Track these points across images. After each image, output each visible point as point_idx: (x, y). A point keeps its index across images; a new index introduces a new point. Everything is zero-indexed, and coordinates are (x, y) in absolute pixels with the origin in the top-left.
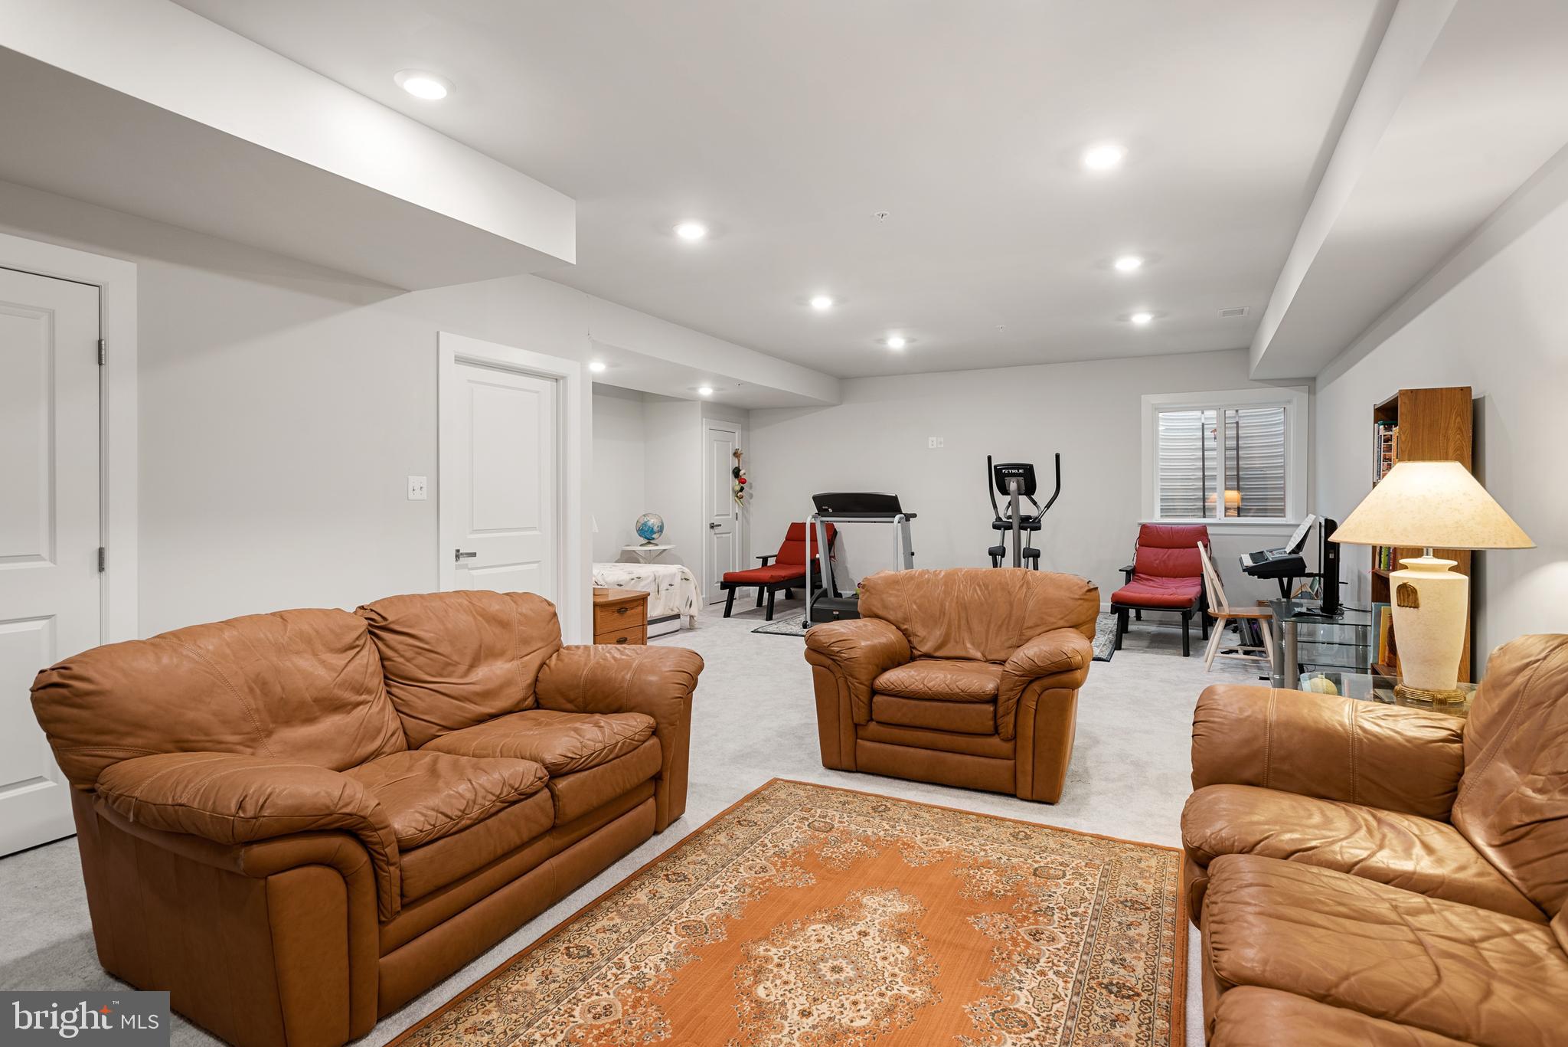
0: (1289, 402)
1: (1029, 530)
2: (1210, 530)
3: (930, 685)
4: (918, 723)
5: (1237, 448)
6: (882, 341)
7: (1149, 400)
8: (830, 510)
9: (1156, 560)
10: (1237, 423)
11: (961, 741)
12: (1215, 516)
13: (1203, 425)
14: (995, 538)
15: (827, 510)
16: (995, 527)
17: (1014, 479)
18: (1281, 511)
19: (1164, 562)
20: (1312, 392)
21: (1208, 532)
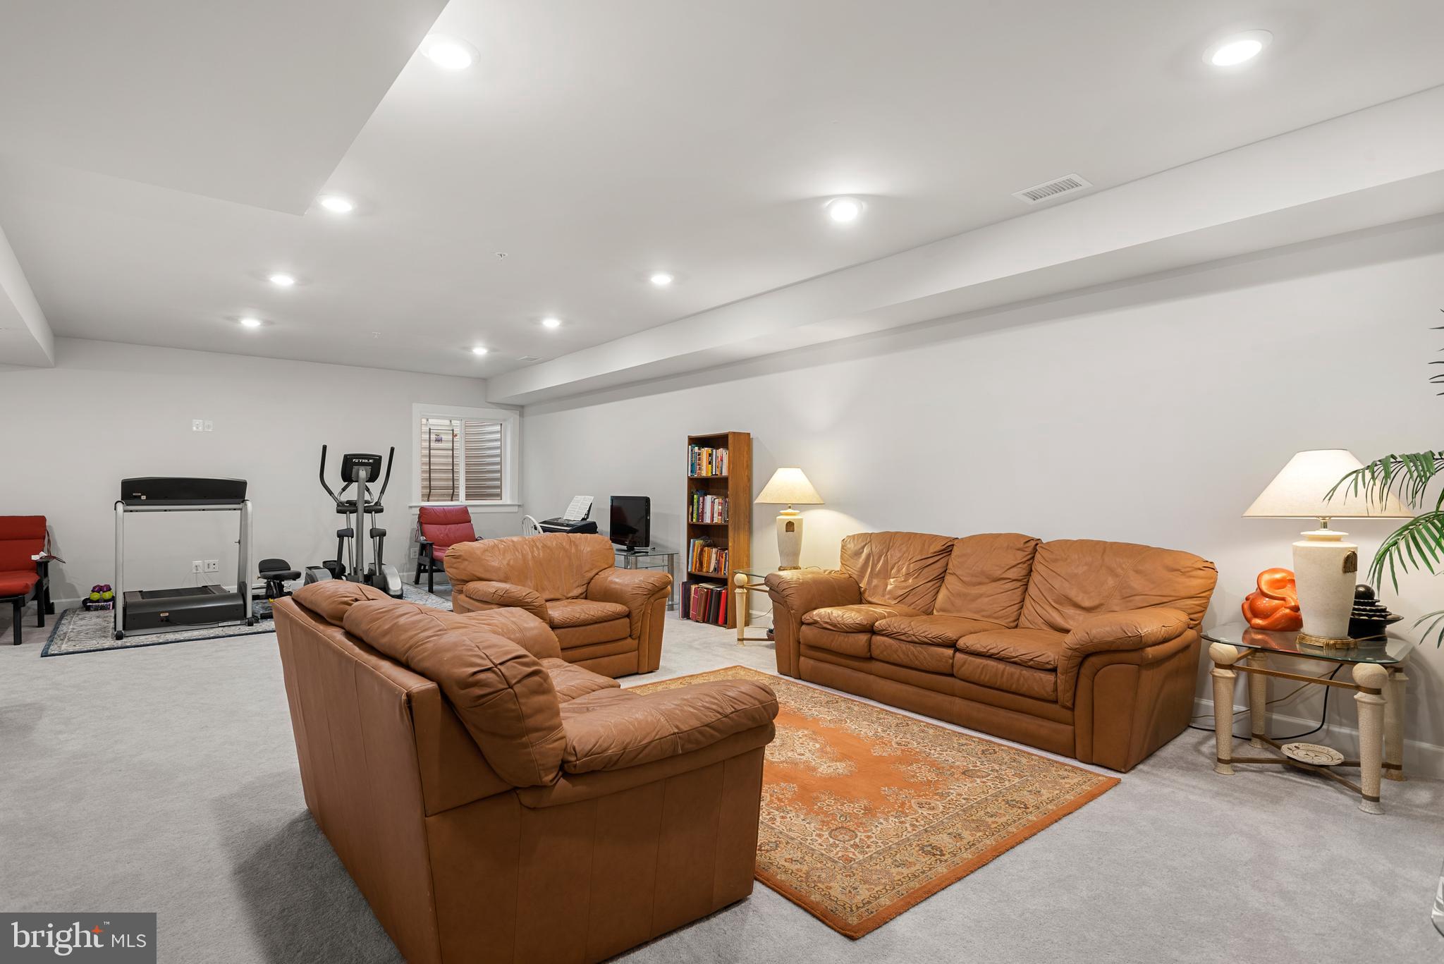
0: (505, 420)
1: (373, 513)
2: (470, 510)
3: (592, 613)
4: (586, 642)
5: (453, 450)
6: (235, 319)
7: (417, 408)
8: (144, 497)
9: (441, 534)
10: (453, 430)
11: (610, 647)
12: (458, 500)
13: (430, 429)
14: (342, 522)
15: (140, 497)
16: (339, 512)
17: (363, 468)
18: (499, 496)
19: (447, 534)
20: (522, 415)
21: (470, 511)
